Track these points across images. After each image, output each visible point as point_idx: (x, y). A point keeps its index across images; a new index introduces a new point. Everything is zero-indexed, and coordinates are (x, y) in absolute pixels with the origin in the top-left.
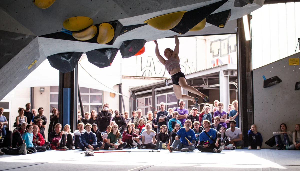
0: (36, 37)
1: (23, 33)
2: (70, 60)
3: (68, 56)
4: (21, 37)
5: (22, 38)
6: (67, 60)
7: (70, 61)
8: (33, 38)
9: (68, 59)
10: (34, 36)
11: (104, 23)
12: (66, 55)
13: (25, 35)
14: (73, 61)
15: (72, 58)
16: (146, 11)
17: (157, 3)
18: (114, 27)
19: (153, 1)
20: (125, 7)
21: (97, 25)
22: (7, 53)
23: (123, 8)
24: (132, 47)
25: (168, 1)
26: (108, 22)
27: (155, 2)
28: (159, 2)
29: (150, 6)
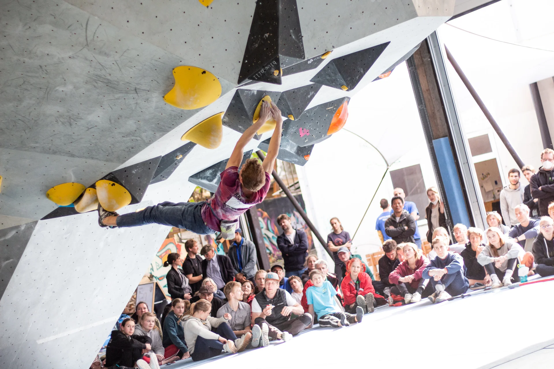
0: (36, 222)
1: (13, 225)
4: (13, 233)
5: (17, 232)
8: (33, 226)
10: (33, 222)
11: (97, 181)
13: (17, 227)
16: (133, 151)
17: (133, 138)
18: (117, 181)
19: (124, 139)
20: (97, 157)
21: (93, 186)
22: (4, 261)
23: (97, 159)
24: (301, 128)
25: (145, 131)
26: (102, 179)
27: (128, 138)
28: (133, 136)
29: (129, 144)
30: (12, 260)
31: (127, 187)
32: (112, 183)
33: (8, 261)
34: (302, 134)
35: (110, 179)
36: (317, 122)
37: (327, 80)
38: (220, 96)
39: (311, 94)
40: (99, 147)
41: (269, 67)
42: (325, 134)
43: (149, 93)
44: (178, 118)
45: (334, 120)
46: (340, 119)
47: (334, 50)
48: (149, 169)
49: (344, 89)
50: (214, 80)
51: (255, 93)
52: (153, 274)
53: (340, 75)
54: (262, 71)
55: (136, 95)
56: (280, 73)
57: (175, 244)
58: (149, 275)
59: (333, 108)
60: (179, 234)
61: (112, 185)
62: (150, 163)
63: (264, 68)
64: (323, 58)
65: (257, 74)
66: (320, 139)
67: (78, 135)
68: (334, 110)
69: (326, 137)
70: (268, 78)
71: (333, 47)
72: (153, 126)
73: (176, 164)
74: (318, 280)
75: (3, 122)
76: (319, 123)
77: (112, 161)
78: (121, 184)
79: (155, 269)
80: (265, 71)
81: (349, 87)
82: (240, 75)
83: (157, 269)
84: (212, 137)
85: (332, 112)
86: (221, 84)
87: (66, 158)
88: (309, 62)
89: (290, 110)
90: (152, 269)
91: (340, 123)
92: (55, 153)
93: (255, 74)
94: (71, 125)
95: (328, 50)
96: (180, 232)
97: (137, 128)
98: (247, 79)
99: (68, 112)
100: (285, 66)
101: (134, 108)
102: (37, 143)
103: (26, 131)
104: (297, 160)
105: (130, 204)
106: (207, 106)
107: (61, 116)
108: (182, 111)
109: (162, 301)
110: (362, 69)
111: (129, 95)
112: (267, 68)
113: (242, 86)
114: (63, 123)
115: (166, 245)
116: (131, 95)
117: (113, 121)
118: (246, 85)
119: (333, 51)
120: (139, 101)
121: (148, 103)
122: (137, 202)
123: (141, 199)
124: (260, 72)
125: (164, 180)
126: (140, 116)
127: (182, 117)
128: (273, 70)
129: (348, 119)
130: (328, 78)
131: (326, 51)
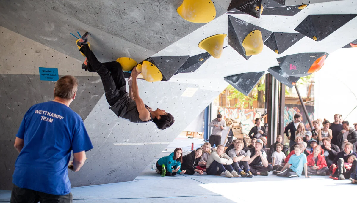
2: (237, 83)
3: (236, 79)
6: (234, 84)
7: (239, 84)
9: (235, 82)
11: (144, 61)
12: (235, 78)
14: (245, 84)
15: (240, 80)
16: (162, 45)
17: (160, 36)
18: (154, 64)
19: (155, 35)
20: (141, 44)
21: (141, 63)
22: (93, 95)
23: (141, 45)
24: (291, 64)
25: (168, 33)
26: (146, 60)
27: (158, 36)
28: (160, 35)
29: (159, 40)
30: (97, 95)
31: (160, 69)
32: (151, 64)
33: (95, 96)
34: (291, 68)
35: (150, 61)
36: (302, 63)
37: (305, 30)
38: (215, 17)
39: (295, 39)
40: (141, 37)
41: (253, 2)
42: (306, 72)
43: (167, 3)
44: (188, 28)
45: (314, 65)
46: (318, 65)
47: (310, 4)
48: (179, 62)
49: (314, 39)
50: (210, 3)
51: (247, 24)
52: (242, 123)
53: (313, 27)
54: (247, 4)
55: (158, 3)
56: (260, 9)
57: (253, 112)
58: (240, 122)
59: (316, 57)
60: (256, 109)
61: (151, 66)
62: (180, 58)
63: (249, 3)
64: (300, 8)
65: (243, 6)
66: (303, 74)
67: (127, 26)
68: (315, 58)
69: (306, 74)
70: (250, 11)
71: (309, 2)
72: (172, 30)
73: (199, 64)
74: (297, 151)
75: (81, 5)
76: (303, 64)
77: (150, 49)
78: (157, 67)
79: (243, 120)
80: (249, 5)
81: (318, 38)
82: (230, 4)
83: (244, 121)
84: (215, 50)
85: (313, 60)
86: (215, 7)
87: (122, 40)
88: (288, 8)
89: (277, 47)
90: (242, 120)
91: (317, 67)
92: (115, 35)
93: (241, 6)
94: (121, 17)
95: (305, 3)
96: (257, 107)
97: (163, 30)
98: (235, 8)
99: (118, 7)
100: (267, 6)
101: (158, 14)
102: (104, 25)
103: (96, 15)
104: (288, 84)
105: (162, 81)
106: (207, 23)
107: (114, 9)
108: (190, 23)
109: (231, 136)
110: (331, 28)
111: (154, 2)
112: (251, 3)
113: (231, 13)
114: (116, 15)
115: (250, 112)
116: (156, 3)
117: (146, 21)
118: (234, 13)
119: (308, 5)
120: (161, 9)
121: (167, 11)
122: (166, 81)
123: (169, 79)
124: (246, 6)
125: (191, 72)
126: (163, 21)
127: (191, 28)
128: (255, 6)
129: (323, 66)
130: (305, 29)
131: (303, 4)
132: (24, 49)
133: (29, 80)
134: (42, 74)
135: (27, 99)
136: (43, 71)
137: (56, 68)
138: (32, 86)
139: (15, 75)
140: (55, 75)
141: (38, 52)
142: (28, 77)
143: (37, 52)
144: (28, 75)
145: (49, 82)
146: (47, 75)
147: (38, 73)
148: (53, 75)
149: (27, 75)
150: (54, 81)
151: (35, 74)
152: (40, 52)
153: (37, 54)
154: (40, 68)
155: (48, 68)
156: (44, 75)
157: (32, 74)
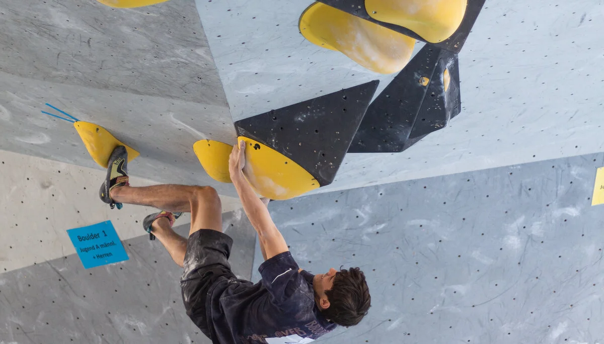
32: (253, 142)
61: (256, 147)
62: (346, 98)
73: (433, 95)
132: (14, 188)
133: (61, 277)
134: (82, 250)
135: (77, 335)
136: (81, 239)
137: (106, 220)
138: (74, 291)
139: (23, 270)
140: (112, 244)
141: (47, 184)
142: (54, 269)
143: (44, 187)
144: (50, 261)
145: (108, 268)
146: (93, 248)
147: (70, 249)
148: (106, 245)
149: (48, 262)
150: (118, 263)
151: (66, 255)
152: (50, 184)
153: (47, 192)
154: (71, 232)
155: (86, 225)
156: (86, 250)
157: (60, 255)
